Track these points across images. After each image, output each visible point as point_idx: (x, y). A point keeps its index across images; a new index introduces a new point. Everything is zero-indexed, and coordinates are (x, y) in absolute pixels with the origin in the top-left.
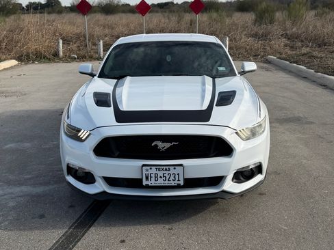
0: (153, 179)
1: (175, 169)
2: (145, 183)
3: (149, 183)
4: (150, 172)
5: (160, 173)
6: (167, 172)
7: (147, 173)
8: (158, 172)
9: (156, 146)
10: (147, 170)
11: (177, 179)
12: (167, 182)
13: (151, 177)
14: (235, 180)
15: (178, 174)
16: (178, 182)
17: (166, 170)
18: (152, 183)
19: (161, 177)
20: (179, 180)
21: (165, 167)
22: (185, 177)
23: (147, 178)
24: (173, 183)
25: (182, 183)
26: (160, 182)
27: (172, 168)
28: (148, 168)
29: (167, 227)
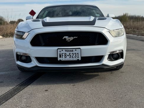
0: (64, 57)
1: (76, 50)
2: (59, 59)
3: (61, 59)
4: (62, 52)
5: (68, 53)
6: (71, 52)
7: (60, 53)
8: (66, 52)
9: (65, 39)
10: (60, 51)
11: (77, 56)
12: (71, 58)
13: (62, 55)
14: (109, 59)
15: (78, 53)
16: (78, 58)
17: (71, 51)
18: (63, 59)
19: (68, 56)
20: (78, 57)
21: (70, 50)
22: (82, 56)
23: (60, 56)
24: (75, 59)
25: (80, 59)
26: (68, 59)
27: (74, 50)
28: (61, 50)
29: (72, 84)
